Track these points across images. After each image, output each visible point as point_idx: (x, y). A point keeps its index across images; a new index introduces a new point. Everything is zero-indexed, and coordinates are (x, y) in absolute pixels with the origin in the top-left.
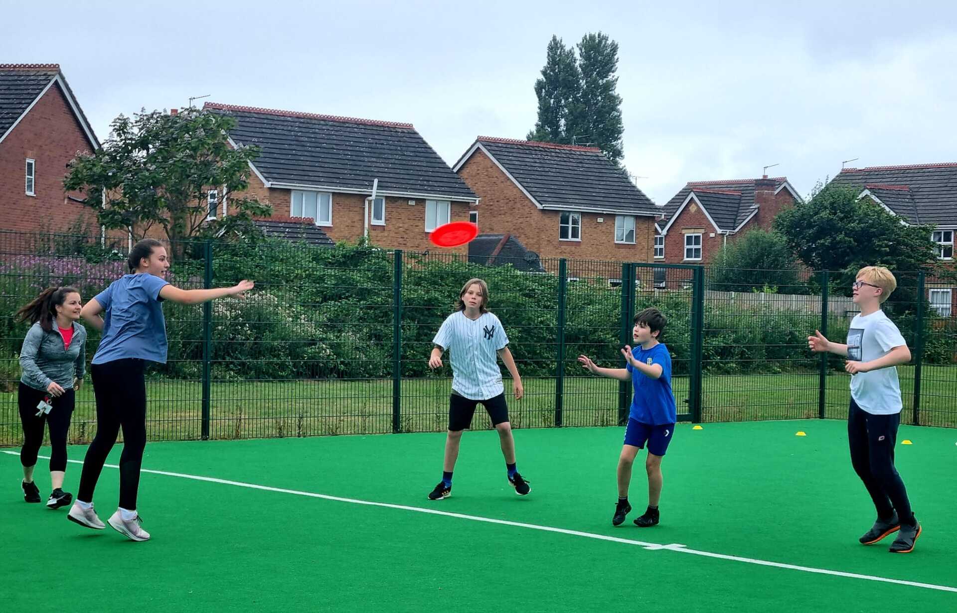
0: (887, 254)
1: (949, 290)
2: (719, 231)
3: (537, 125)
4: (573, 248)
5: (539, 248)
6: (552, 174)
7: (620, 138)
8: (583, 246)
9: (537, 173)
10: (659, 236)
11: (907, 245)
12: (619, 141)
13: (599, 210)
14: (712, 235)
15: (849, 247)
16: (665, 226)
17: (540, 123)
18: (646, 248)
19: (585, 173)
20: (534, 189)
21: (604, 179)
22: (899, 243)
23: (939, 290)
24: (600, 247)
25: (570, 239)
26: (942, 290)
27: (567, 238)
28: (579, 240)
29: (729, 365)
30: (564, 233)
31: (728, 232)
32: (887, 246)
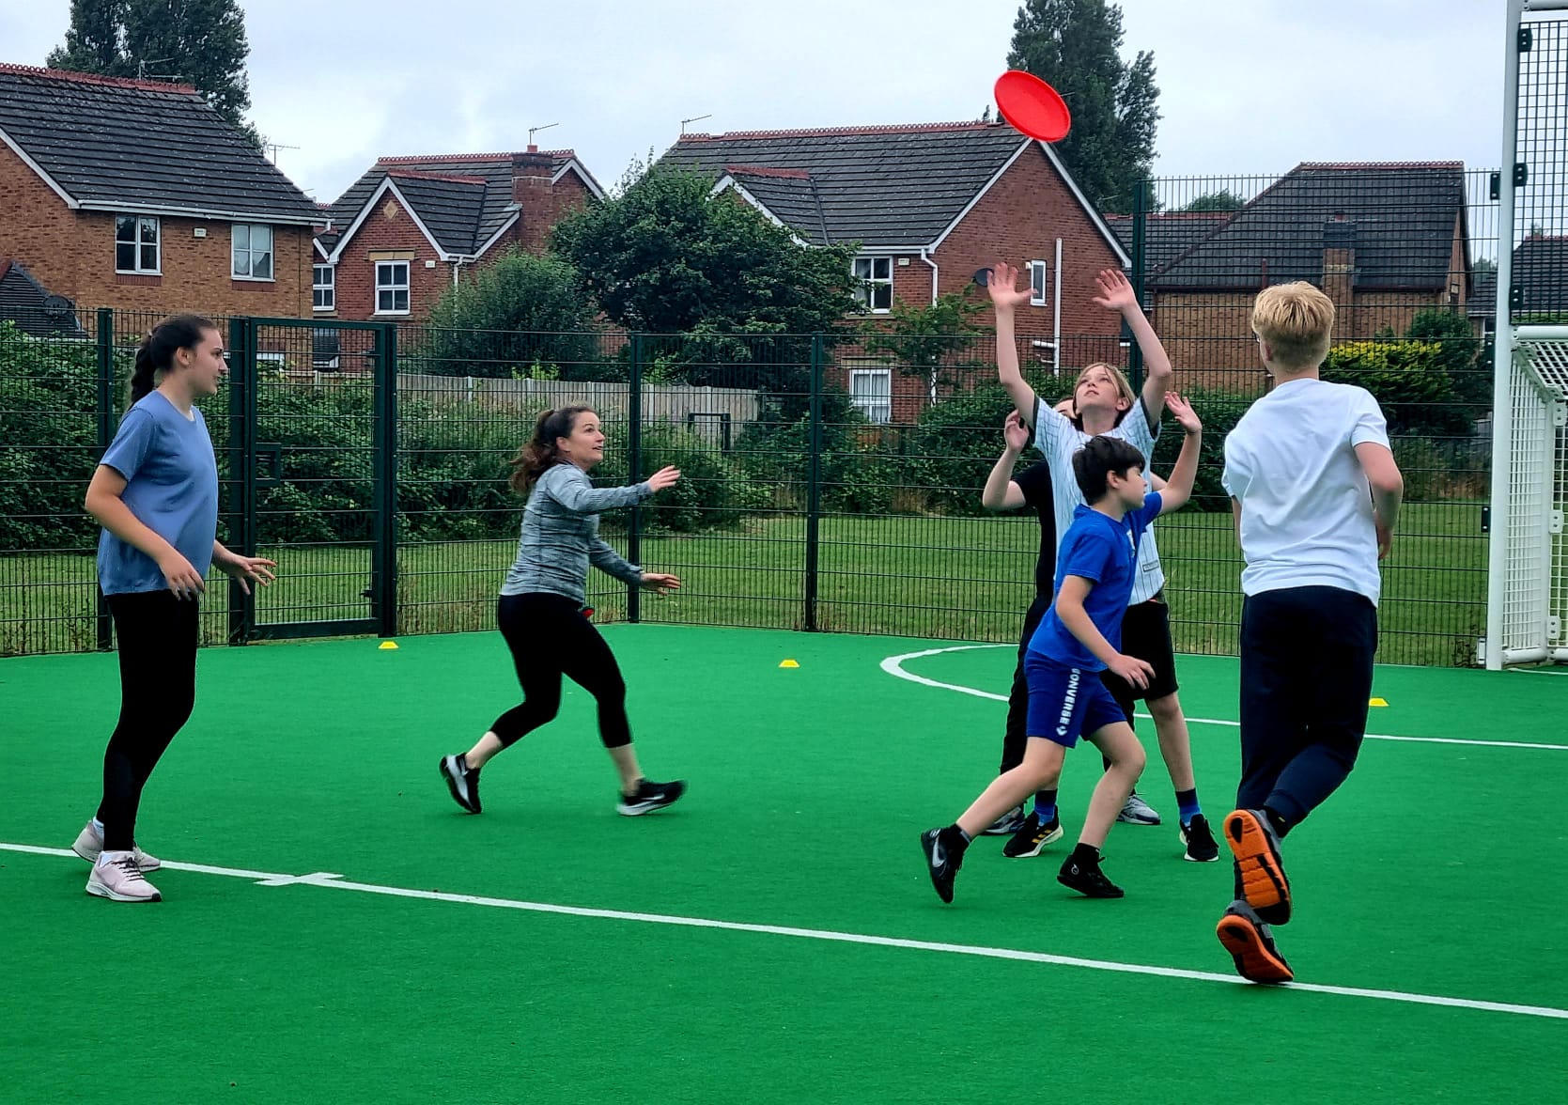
0: (769, 302)
1: (885, 372)
2: (444, 256)
3: (69, 36)
4: (145, 290)
5: (73, 291)
6: (98, 137)
7: (240, 67)
8: (166, 286)
9: (65, 135)
10: (322, 266)
11: (805, 284)
12: (240, 73)
13: (197, 212)
14: (430, 264)
15: (697, 289)
16: (334, 246)
17: (75, 31)
18: (297, 289)
19: (165, 137)
20: (60, 168)
21: (206, 149)
22: (791, 281)
23: (867, 372)
24: (202, 287)
25: (138, 270)
26: (873, 372)
27: (133, 268)
28: (157, 272)
29: (465, 522)
30: (126, 259)
31: (462, 258)
32: (768, 286)
